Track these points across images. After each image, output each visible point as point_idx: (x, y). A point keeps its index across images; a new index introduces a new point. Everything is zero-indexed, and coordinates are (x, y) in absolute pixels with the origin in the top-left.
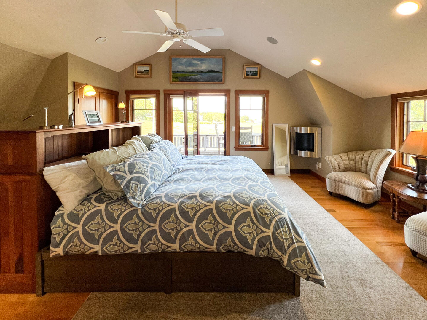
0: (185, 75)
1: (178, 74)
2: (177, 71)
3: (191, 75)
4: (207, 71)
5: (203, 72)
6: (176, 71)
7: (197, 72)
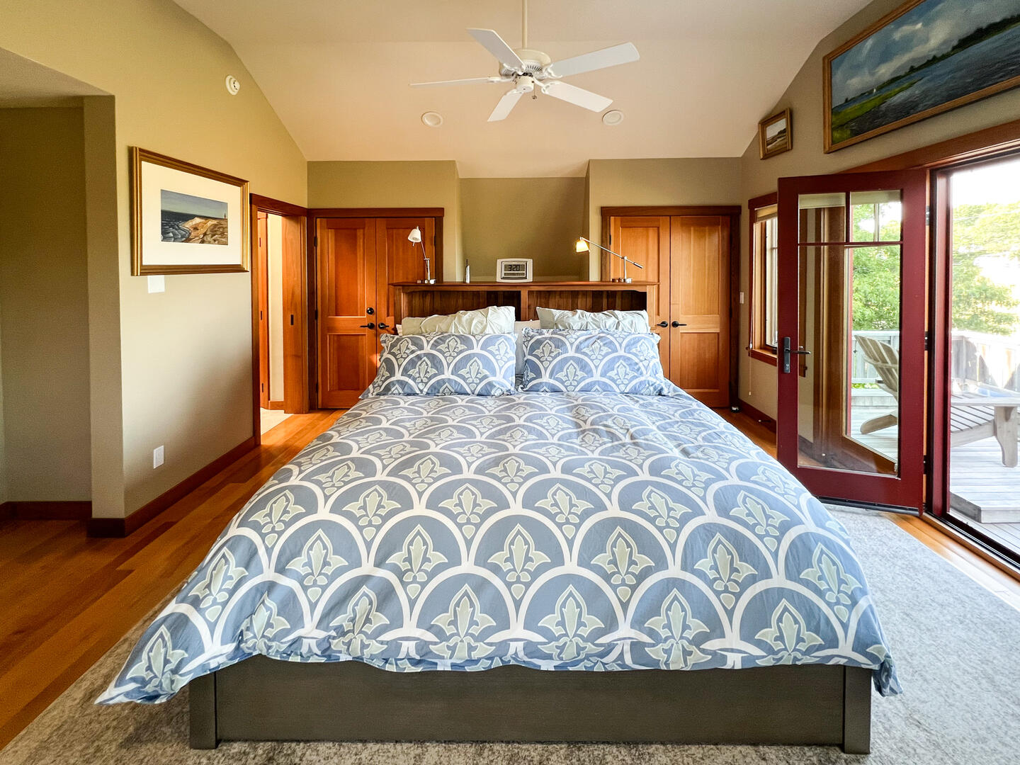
0: (869, 106)
1: (849, 109)
2: (847, 101)
3: (887, 98)
4: (954, 48)
5: (935, 60)
6: (843, 102)
7: (912, 69)
